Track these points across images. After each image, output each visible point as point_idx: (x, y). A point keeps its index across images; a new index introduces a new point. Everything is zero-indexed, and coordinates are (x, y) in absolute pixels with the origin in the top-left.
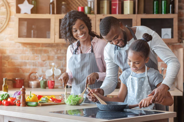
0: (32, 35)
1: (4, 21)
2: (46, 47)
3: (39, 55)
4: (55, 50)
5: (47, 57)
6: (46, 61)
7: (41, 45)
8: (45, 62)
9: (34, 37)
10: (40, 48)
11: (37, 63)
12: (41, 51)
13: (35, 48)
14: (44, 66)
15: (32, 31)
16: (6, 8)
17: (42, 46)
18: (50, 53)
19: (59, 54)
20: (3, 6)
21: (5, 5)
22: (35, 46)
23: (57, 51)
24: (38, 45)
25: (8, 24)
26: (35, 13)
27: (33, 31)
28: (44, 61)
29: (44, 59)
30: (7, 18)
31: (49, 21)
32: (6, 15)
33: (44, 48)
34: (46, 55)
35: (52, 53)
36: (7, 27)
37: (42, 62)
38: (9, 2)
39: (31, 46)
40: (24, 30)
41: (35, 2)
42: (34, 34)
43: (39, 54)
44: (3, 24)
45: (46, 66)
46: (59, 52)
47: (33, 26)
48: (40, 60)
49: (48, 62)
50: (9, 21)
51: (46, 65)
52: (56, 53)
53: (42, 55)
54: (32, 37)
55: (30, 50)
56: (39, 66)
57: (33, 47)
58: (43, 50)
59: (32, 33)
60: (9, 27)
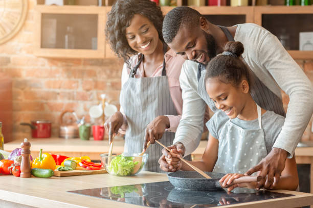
0: (66, 44)
1: (17, 18)
2: (91, 65)
3: (80, 80)
4: (108, 72)
5: (93, 84)
6: (91, 91)
7: (82, 62)
8: (89, 93)
9: (70, 47)
10: (81, 67)
11: (75, 94)
12: (82, 73)
13: (73, 68)
14: (88, 99)
15: (66, 37)
17: (84, 64)
18: (98, 75)
19: (113, 78)
22: (71, 64)
23: (112, 72)
24: (77, 61)
25: (24, 25)
27: (69, 37)
28: (88, 90)
29: (88, 87)
30: (22, 14)
31: (94, 18)
32: (21, 8)
33: (89, 68)
34: (90, 80)
35: (102, 77)
36: (23, 30)
37: (84, 92)
39: (64, 63)
40: (52, 35)
42: (70, 42)
43: (79, 78)
44: (16, 23)
45: (92, 100)
46: (114, 74)
47: (68, 28)
48: (81, 89)
49: (94, 92)
50: (26, 19)
51: (91, 97)
52: (109, 77)
53: (85, 79)
54: (67, 47)
55: (63, 70)
56: (79, 100)
57: (68, 65)
58: (85, 70)
59: (67, 40)
60: (25, 30)
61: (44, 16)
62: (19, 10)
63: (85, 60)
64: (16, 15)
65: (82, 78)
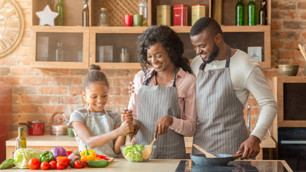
0: (57, 57)
1: (15, 36)
2: (77, 74)
3: (68, 87)
5: (79, 90)
6: (77, 96)
7: (70, 71)
8: (75, 97)
9: (59, 61)
10: (69, 76)
11: (64, 98)
12: (70, 80)
13: (62, 76)
14: (75, 102)
15: (57, 51)
16: (20, 17)
17: (71, 73)
20: (14, 13)
21: (17, 12)
22: (60, 73)
24: (66, 71)
25: (21, 40)
26: (61, 25)
27: (59, 51)
28: (74, 95)
29: (74, 92)
30: (20, 32)
31: (80, 36)
32: (19, 27)
33: (75, 76)
34: (77, 86)
36: (20, 45)
37: (72, 96)
38: (23, 8)
40: (45, 49)
41: (61, 9)
42: (59, 56)
43: (67, 85)
44: (15, 40)
45: (78, 103)
47: (58, 44)
48: (68, 94)
49: (80, 96)
50: (23, 37)
51: (77, 101)
53: (72, 86)
54: (57, 59)
55: (54, 78)
56: (67, 103)
57: (58, 75)
58: (72, 78)
59: (57, 54)
60: (22, 45)
61: (39, 35)
62: (17, 29)
63: (72, 70)
64: (15, 33)
65: (70, 85)
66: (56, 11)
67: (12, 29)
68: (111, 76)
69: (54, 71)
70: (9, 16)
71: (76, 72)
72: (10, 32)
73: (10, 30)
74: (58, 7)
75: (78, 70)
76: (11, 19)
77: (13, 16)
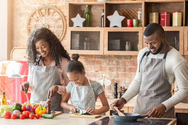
0: (85, 47)
1: (61, 33)
3: (92, 66)
4: (107, 61)
5: (100, 68)
6: (99, 72)
8: (97, 73)
9: (87, 49)
10: (93, 59)
11: (90, 73)
12: (94, 62)
13: (89, 59)
14: (97, 76)
15: (85, 43)
16: (63, 21)
17: (95, 58)
18: (102, 63)
19: (110, 65)
20: (60, 19)
22: (88, 58)
23: (109, 62)
24: (92, 56)
25: (64, 36)
26: (88, 27)
28: (97, 71)
30: (63, 31)
31: (98, 33)
32: (63, 28)
33: (97, 59)
34: (98, 66)
35: (104, 65)
36: (64, 40)
37: (95, 72)
38: (65, 16)
40: (77, 42)
41: (89, 16)
42: (87, 46)
44: (60, 36)
45: (99, 77)
46: (111, 63)
47: (86, 39)
48: (93, 71)
49: (100, 72)
50: (65, 34)
51: (98, 75)
52: (108, 64)
53: (95, 66)
54: (85, 49)
55: (84, 60)
56: (92, 77)
57: (87, 58)
58: (96, 61)
59: (85, 45)
60: (65, 40)
61: (72, 33)
62: (62, 29)
63: (95, 55)
64: (60, 32)
65: (94, 65)
66: (85, 18)
67: (58, 29)
68: (120, 59)
69: (84, 56)
70: (56, 21)
71: (98, 57)
72: (58, 31)
73: (57, 30)
74: (86, 15)
75: (99, 55)
76: (58, 23)
77: (59, 21)
